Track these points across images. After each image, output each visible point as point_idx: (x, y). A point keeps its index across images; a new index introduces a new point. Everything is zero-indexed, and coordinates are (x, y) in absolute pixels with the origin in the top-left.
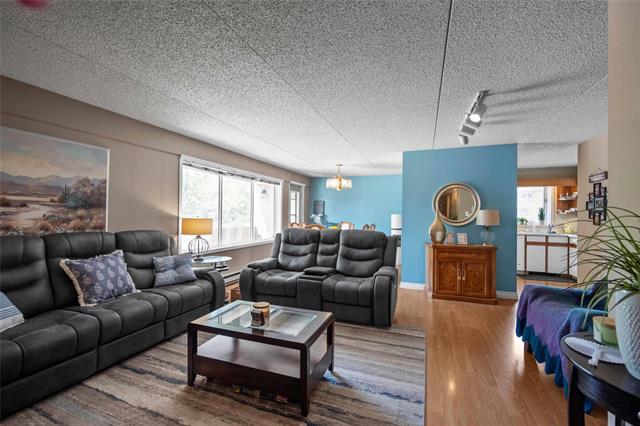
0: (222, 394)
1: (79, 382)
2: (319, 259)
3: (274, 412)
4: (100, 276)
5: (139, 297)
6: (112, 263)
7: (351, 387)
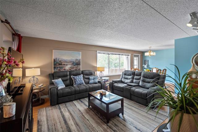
0: (93, 111)
1: (72, 101)
2: (134, 81)
3: (101, 119)
4: (77, 80)
5: (84, 85)
6: (80, 77)
7: (125, 121)
